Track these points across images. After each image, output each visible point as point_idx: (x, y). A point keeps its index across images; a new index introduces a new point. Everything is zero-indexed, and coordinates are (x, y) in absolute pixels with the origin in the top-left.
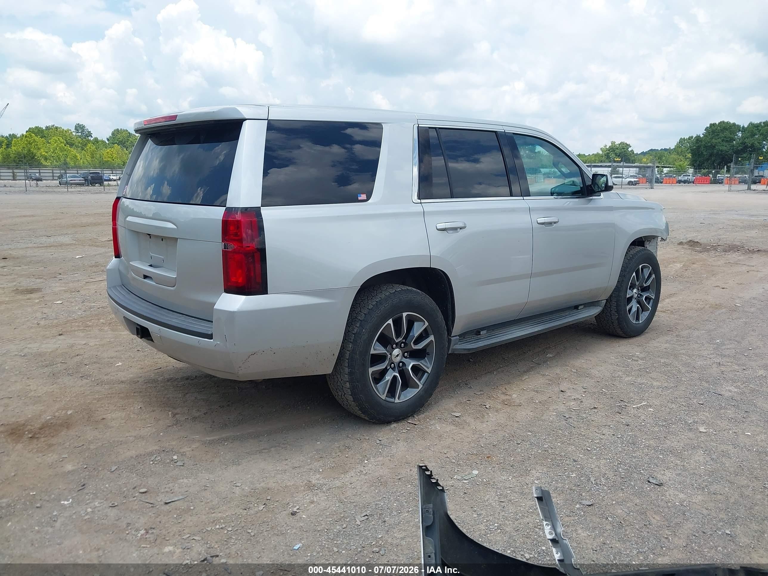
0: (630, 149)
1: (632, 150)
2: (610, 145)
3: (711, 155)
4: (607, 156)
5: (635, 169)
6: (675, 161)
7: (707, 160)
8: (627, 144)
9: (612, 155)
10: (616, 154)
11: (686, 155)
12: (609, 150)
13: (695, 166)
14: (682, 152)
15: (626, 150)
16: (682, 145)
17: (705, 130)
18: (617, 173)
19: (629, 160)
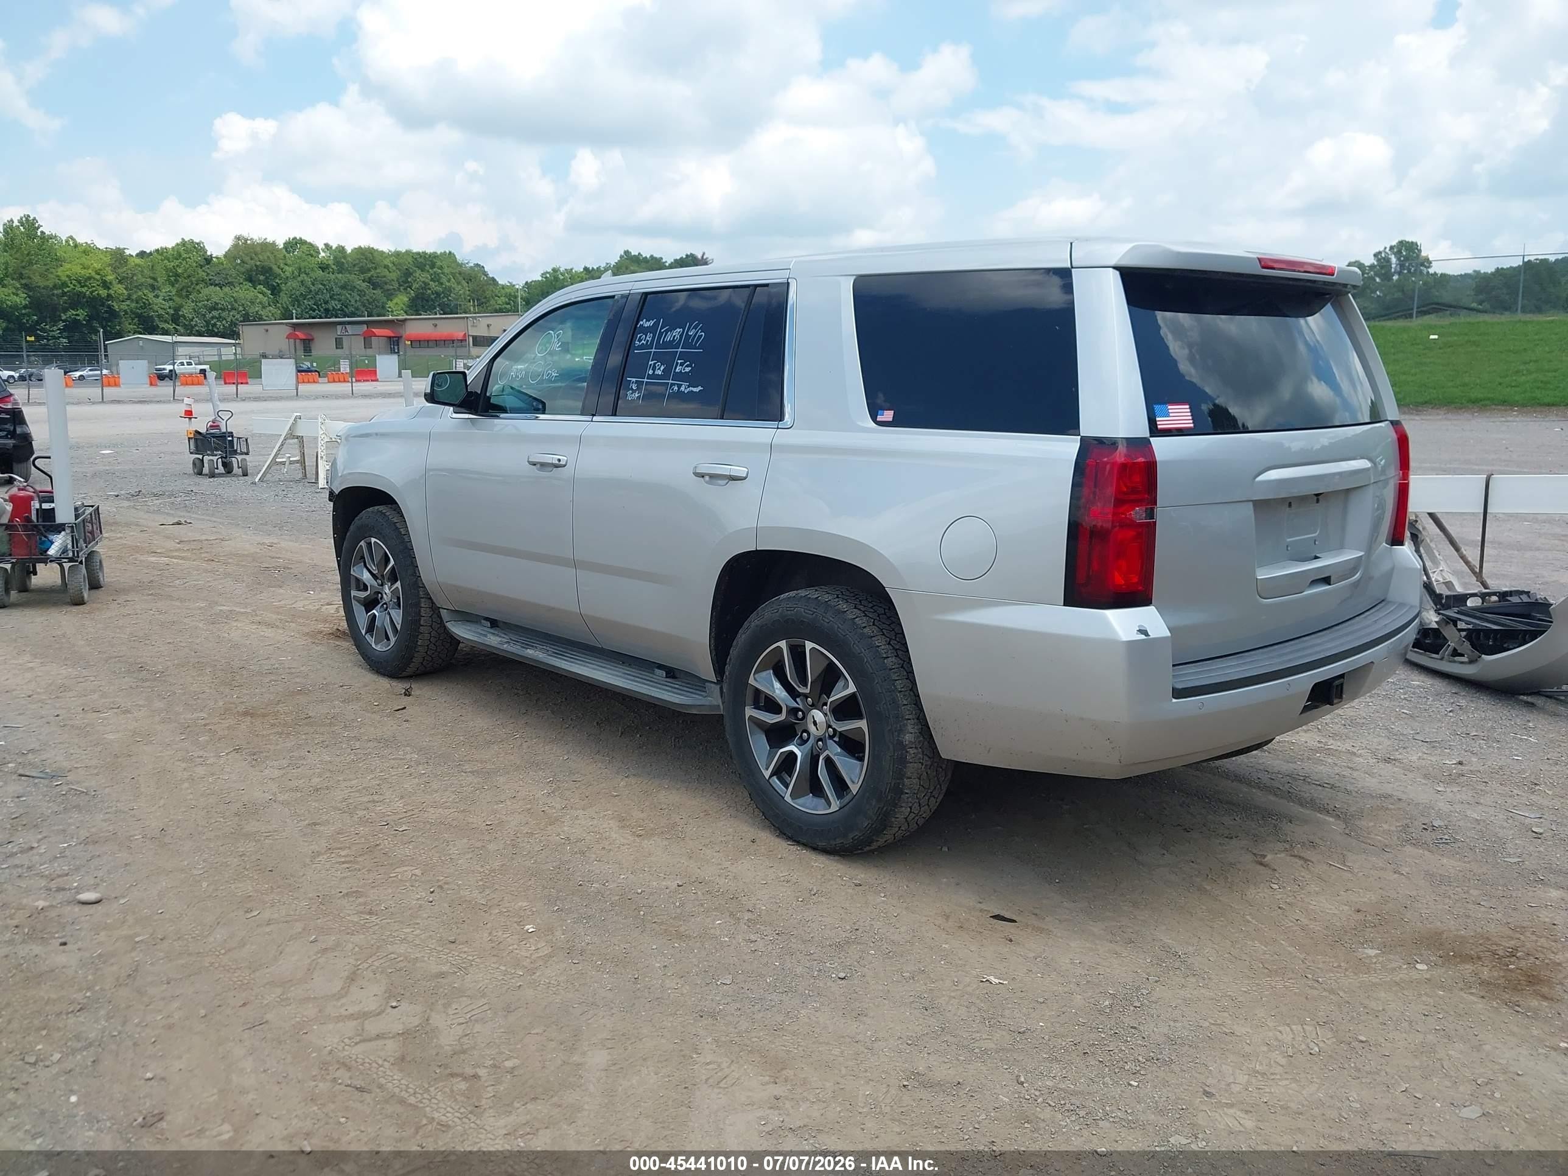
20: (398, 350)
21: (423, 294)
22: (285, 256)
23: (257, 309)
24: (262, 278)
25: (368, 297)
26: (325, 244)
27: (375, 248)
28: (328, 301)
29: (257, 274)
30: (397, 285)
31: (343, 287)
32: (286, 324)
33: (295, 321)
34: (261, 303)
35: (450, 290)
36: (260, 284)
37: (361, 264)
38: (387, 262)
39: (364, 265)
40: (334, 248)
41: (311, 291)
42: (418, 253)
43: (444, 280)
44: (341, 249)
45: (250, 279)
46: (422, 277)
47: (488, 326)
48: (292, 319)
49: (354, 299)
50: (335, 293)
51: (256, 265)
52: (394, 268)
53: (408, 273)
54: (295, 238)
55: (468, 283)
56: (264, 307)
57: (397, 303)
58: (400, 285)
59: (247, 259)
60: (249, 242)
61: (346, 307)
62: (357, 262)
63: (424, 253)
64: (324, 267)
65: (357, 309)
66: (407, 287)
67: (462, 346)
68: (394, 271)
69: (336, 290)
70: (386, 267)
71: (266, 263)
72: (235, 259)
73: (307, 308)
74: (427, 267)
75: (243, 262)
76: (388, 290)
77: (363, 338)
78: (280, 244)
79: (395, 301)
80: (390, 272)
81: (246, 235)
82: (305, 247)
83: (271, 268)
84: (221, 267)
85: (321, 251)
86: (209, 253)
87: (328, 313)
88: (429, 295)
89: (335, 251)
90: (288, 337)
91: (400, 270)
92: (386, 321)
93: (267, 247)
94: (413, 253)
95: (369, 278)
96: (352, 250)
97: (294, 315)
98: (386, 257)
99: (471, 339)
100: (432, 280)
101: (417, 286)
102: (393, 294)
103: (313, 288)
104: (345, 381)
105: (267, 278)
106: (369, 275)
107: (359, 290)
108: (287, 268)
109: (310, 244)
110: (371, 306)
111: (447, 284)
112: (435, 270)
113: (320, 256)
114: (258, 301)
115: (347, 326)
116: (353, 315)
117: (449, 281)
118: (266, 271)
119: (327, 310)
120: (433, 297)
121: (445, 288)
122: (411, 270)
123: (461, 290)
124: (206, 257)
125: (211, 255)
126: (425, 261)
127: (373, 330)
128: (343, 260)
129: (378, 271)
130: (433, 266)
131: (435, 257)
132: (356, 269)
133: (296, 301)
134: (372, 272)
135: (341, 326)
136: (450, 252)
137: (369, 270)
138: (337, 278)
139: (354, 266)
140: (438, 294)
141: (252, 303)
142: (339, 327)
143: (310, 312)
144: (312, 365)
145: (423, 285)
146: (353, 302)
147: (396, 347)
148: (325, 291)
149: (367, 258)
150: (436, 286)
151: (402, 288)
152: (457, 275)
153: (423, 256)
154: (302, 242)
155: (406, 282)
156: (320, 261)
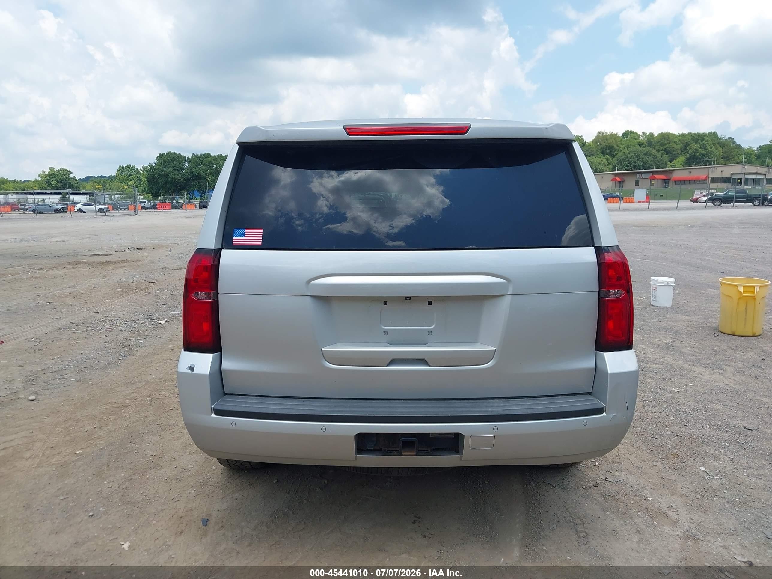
0: (71, 176)
1: (74, 177)
2: (49, 171)
3: (166, 183)
4: (48, 182)
5: (85, 196)
6: (119, 188)
7: (163, 187)
8: (68, 171)
9: (54, 182)
10: (57, 180)
11: (128, 183)
12: (49, 177)
13: (152, 193)
14: (123, 179)
15: (67, 176)
16: (122, 173)
17: (156, 159)
18: (69, 200)
19: (73, 187)
20: (668, 186)
21: (694, 155)
22: (621, 140)
23: (602, 166)
24: (608, 151)
25: (658, 159)
26: (643, 133)
27: (670, 133)
28: (635, 162)
29: (606, 149)
30: (680, 152)
31: (645, 154)
32: (612, 174)
33: (616, 172)
34: (604, 164)
35: (711, 152)
36: (607, 154)
37: (661, 142)
38: (675, 140)
39: (663, 142)
40: (647, 134)
41: (628, 157)
42: (695, 134)
43: (708, 147)
44: (652, 135)
45: (603, 153)
46: (695, 146)
47: (722, 172)
48: (615, 171)
49: (650, 160)
50: (640, 157)
51: (606, 146)
52: (680, 143)
53: (687, 144)
54: (628, 131)
55: (722, 148)
56: (605, 166)
57: (678, 161)
58: (682, 152)
59: (602, 143)
60: (604, 134)
61: (646, 164)
62: (659, 140)
63: (699, 134)
64: (641, 144)
65: (651, 165)
66: (686, 152)
67: (704, 183)
68: (679, 144)
69: (642, 156)
70: (675, 142)
71: (611, 144)
72: (597, 143)
73: (625, 165)
74: (699, 141)
75: (600, 144)
76: (674, 154)
77: (650, 180)
78: (620, 134)
79: (677, 160)
80: (677, 145)
81: (603, 131)
82: (633, 135)
83: (613, 147)
84: (589, 147)
85: (640, 136)
86: (585, 141)
87: (635, 167)
88: (698, 156)
89: (648, 135)
90: (612, 180)
91: (683, 143)
92: (663, 171)
93: (614, 136)
94: (692, 134)
95: (665, 149)
96: (658, 135)
97: (617, 169)
98: (676, 137)
99: (710, 179)
100: (701, 148)
101: (692, 151)
102: (677, 156)
103: (629, 156)
104: (616, 203)
105: (611, 151)
106: (665, 147)
107: (653, 155)
108: (621, 146)
109: (636, 133)
110: (659, 163)
111: (710, 149)
112: (703, 142)
113: (640, 139)
114: (603, 162)
115: (642, 174)
116: (649, 168)
117: (711, 148)
118: (611, 148)
119: (635, 166)
120: (700, 157)
121: (708, 152)
122: (689, 143)
123: (718, 152)
124: (583, 143)
125: (586, 142)
126: (698, 138)
127: (655, 176)
128: (652, 140)
129: (670, 145)
130: (703, 140)
131: (705, 135)
132: (659, 144)
133: (620, 162)
134: (667, 145)
135: (639, 174)
136: (714, 132)
137: (665, 144)
138: (642, 150)
139: (658, 143)
140: (703, 155)
141: (600, 164)
142: (638, 175)
143: (627, 167)
144: (620, 194)
145: (695, 151)
146: (649, 162)
147: (667, 185)
148: (635, 157)
149: (665, 137)
150: (702, 151)
151: (683, 153)
152: (717, 144)
153: (698, 135)
154: (632, 132)
155: (685, 149)
156: (639, 141)
